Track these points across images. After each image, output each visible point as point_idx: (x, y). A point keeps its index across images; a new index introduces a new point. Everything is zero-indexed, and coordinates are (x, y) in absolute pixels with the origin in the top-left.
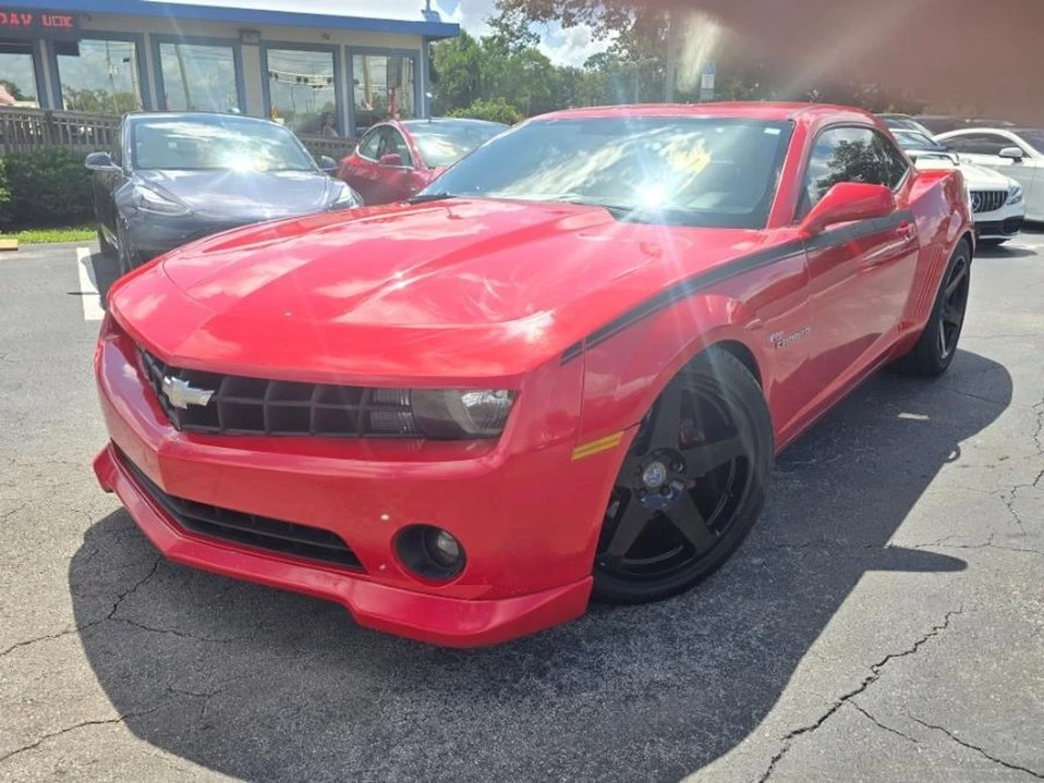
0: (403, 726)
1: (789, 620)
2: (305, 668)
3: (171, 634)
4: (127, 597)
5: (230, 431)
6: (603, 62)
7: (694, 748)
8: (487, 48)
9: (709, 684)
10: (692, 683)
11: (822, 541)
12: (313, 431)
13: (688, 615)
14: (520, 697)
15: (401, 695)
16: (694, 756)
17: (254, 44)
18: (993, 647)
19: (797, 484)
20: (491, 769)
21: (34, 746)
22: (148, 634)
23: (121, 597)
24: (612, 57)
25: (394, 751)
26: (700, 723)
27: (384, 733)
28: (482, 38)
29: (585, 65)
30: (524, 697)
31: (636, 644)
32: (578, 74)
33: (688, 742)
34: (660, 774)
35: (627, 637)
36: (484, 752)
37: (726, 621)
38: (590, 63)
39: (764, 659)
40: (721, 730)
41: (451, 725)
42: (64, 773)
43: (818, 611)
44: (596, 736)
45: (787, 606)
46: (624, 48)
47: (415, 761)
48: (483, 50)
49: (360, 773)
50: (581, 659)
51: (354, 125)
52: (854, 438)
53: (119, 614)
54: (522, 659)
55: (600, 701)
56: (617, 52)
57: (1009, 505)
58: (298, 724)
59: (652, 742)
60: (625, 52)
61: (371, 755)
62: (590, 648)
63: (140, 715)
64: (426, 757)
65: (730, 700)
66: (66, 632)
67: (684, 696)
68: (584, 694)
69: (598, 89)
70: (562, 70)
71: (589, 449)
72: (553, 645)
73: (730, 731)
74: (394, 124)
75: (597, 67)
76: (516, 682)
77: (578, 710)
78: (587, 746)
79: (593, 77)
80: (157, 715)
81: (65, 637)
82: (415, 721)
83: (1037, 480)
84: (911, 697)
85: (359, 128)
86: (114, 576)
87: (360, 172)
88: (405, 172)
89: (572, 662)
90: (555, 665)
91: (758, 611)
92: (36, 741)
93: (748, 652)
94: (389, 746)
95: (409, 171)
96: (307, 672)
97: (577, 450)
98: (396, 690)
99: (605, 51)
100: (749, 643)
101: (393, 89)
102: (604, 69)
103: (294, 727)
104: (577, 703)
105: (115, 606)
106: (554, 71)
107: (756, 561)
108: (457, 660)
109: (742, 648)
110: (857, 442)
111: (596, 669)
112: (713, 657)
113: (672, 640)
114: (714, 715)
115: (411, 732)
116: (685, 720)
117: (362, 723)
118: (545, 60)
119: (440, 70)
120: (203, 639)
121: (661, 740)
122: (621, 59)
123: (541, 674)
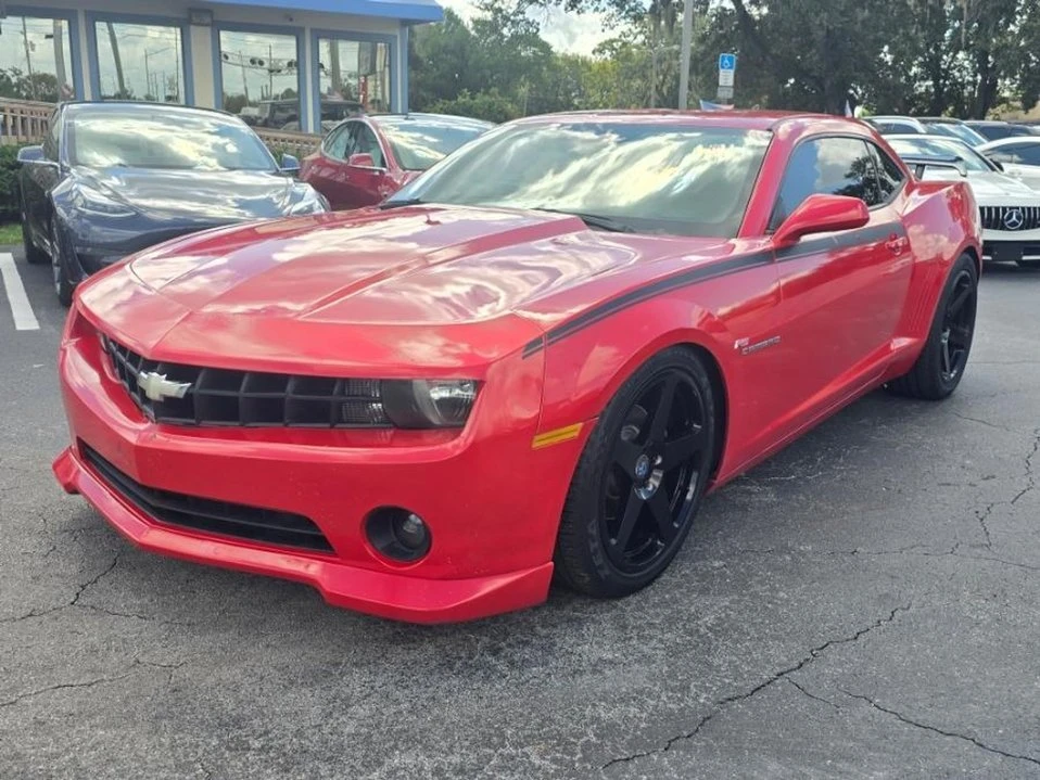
0: (361, 692)
1: (740, 613)
2: (268, 646)
3: (135, 617)
4: (89, 587)
5: (205, 423)
6: (614, 49)
7: (632, 709)
8: (477, 31)
9: (654, 662)
10: (638, 661)
11: (786, 548)
12: (287, 421)
13: (643, 608)
14: (473, 670)
15: (360, 668)
16: (631, 716)
17: (207, 25)
18: (931, 636)
19: (772, 497)
20: (442, 724)
21: (12, 703)
22: (112, 617)
23: (83, 587)
24: (625, 44)
25: (352, 709)
26: (641, 692)
27: (343, 696)
28: (472, 20)
29: (594, 52)
30: (477, 670)
31: (589, 630)
32: (585, 63)
33: (627, 706)
34: (597, 728)
35: (580, 624)
36: (436, 711)
37: (679, 612)
38: (600, 50)
39: (710, 644)
40: (659, 697)
41: (406, 691)
42: (44, 723)
43: (770, 606)
44: (541, 701)
45: (739, 602)
46: (641, 32)
47: (372, 717)
48: (473, 33)
49: (320, 725)
50: (534, 640)
51: (319, 118)
52: (840, 457)
53: (82, 601)
54: (477, 641)
55: (549, 674)
56: (631, 38)
57: (982, 520)
58: (261, 689)
59: (594, 705)
60: (641, 38)
61: (331, 713)
62: (544, 632)
63: (111, 681)
64: (383, 714)
65: (673, 675)
66: (31, 615)
67: (629, 672)
68: (535, 669)
69: (609, 80)
70: (566, 58)
71: (547, 438)
72: (509, 630)
73: (669, 698)
74: (366, 119)
75: (608, 53)
76: (471, 658)
77: (528, 681)
78: (533, 708)
79: (603, 66)
80: (127, 681)
81: (31, 619)
82: (372, 688)
83: (1017, 498)
84: (843, 674)
85: (324, 122)
86: (74, 569)
87: (325, 173)
88: (377, 173)
89: (526, 643)
90: (509, 645)
91: (712, 605)
92: (14, 699)
93: (695, 638)
94: (348, 706)
95: (381, 172)
96: (269, 650)
97: (537, 438)
98: (356, 664)
99: (617, 37)
100: (698, 631)
101: (365, 76)
102: (616, 57)
103: (258, 691)
104: (527, 675)
105: (78, 594)
106: (557, 58)
107: (716, 564)
108: (414, 641)
109: (691, 635)
110: (841, 460)
111: (549, 649)
112: (661, 641)
113: (624, 627)
114: (655, 685)
115: (369, 695)
116: (627, 688)
117: (323, 689)
118: (545, 47)
119: (422, 55)
120: (167, 622)
121: (603, 704)
122: (636, 46)
123: (495, 652)
